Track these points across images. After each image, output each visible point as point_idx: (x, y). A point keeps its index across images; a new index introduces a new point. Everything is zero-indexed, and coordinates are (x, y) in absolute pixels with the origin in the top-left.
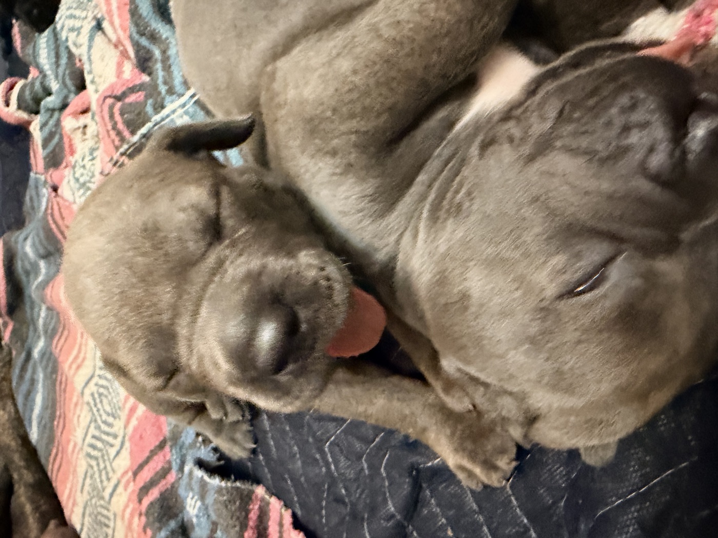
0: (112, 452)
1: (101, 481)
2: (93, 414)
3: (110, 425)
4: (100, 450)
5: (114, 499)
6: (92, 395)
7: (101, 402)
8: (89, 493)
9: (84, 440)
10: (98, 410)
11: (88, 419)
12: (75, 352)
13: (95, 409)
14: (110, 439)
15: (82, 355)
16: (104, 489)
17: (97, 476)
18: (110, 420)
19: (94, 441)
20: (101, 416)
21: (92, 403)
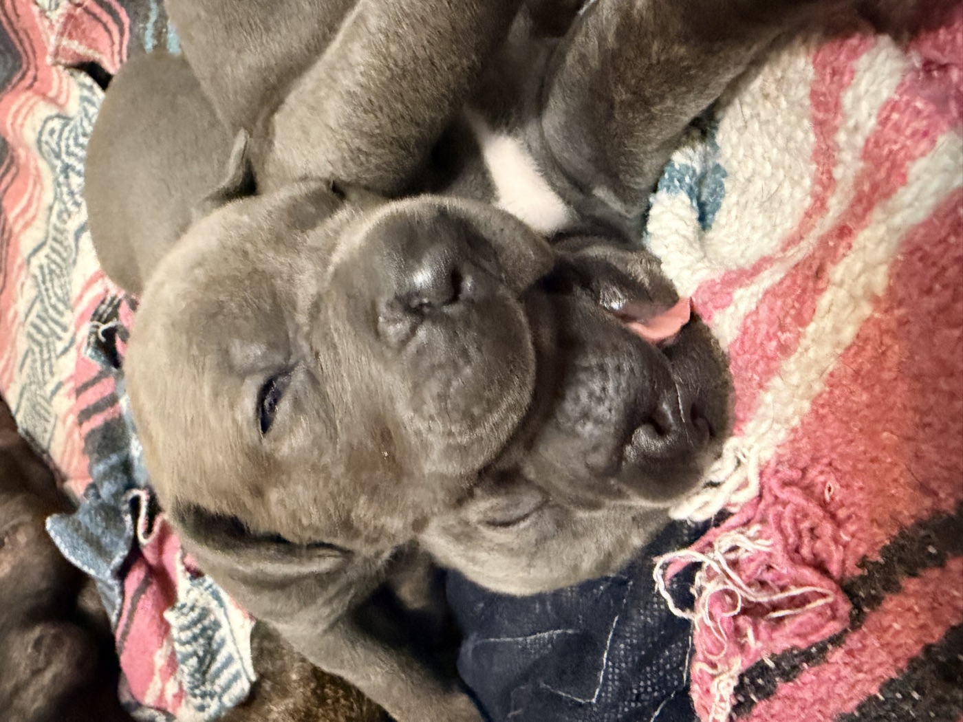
0: (60, 346)
1: (43, 374)
2: (40, 292)
3: (61, 314)
4: (45, 336)
5: (56, 399)
6: (41, 267)
7: (52, 280)
8: (28, 376)
9: (27, 316)
10: (47, 290)
11: (34, 293)
12: (24, 202)
13: (43, 287)
14: (58, 330)
15: (32, 210)
16: (45, 383)
17: (38, 364)
18: (61, 307)
19: (38, 322)
20: (49, 298)
21: (40, 278)
